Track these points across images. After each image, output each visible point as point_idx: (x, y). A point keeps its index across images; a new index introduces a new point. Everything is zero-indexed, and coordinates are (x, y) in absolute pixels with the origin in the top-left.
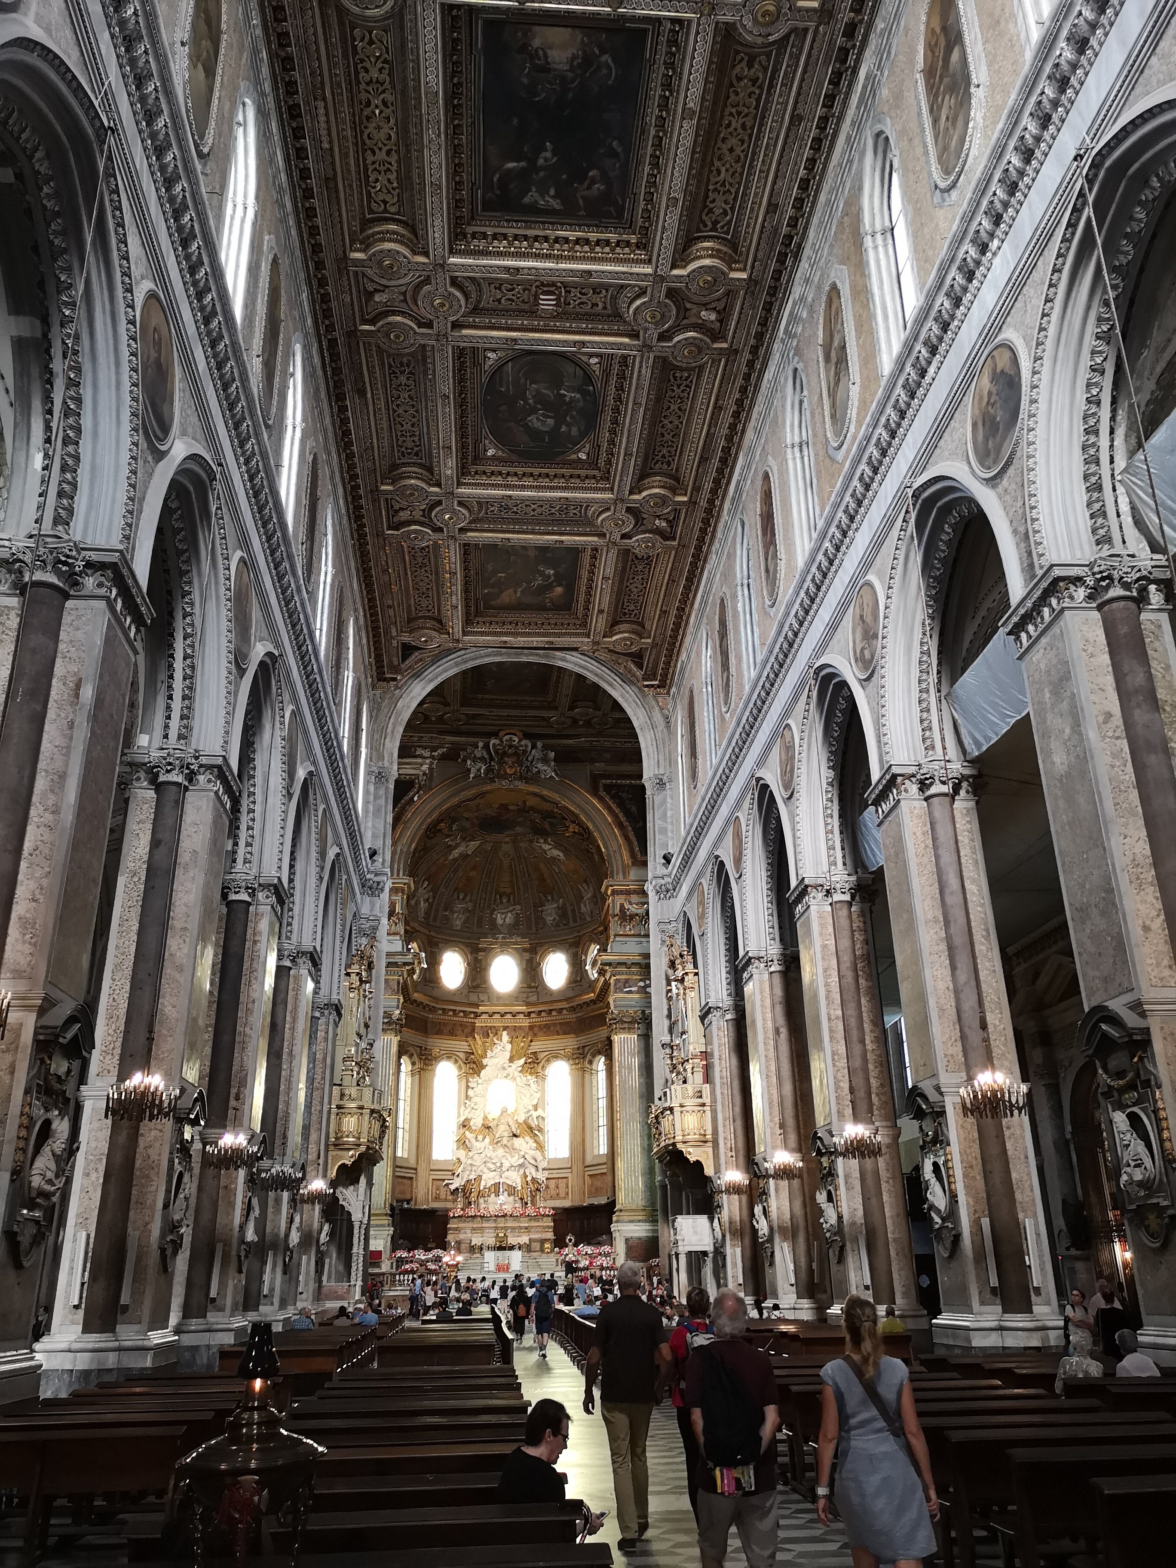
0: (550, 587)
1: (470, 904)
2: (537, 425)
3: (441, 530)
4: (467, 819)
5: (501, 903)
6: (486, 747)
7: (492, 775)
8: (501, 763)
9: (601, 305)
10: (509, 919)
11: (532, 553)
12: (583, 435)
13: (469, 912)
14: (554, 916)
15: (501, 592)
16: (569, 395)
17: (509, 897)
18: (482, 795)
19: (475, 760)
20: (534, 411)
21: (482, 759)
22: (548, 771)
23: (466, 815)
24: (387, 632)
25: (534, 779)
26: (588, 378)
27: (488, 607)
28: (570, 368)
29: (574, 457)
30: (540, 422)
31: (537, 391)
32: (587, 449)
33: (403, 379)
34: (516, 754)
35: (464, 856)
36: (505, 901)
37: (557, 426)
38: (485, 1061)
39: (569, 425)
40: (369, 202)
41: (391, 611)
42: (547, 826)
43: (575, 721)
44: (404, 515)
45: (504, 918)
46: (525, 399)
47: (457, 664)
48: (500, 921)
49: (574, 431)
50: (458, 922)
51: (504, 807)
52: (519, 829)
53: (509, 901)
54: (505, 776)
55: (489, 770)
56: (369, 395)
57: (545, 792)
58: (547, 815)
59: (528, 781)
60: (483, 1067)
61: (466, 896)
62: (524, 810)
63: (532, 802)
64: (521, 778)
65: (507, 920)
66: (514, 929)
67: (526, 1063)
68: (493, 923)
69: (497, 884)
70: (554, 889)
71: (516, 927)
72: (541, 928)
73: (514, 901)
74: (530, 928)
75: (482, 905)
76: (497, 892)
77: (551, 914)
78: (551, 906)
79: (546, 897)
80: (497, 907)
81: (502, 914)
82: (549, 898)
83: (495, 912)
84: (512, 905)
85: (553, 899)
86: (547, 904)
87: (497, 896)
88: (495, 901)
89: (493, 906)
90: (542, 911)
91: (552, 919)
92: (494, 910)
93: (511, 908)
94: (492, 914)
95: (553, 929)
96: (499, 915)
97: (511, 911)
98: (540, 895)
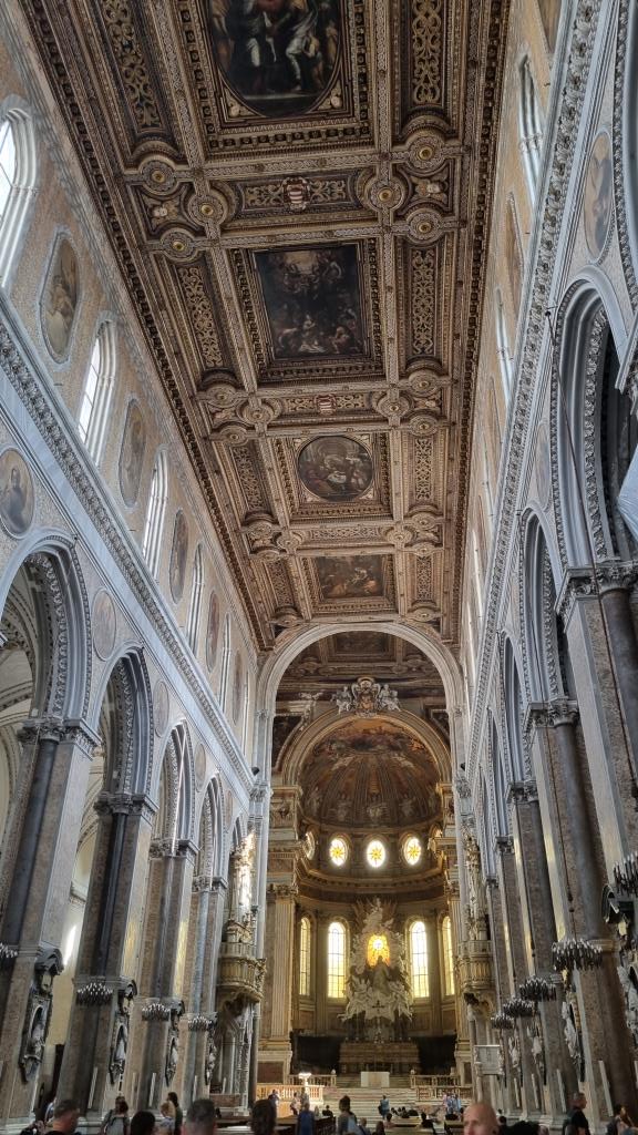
0: (365, 581)
1: (350, 803)
2: (335, 480)
3: (284, 551)
4: (342, 741)
5: (372, 801)
6: (349, 689)
7: (354, 710)
8: (360, 700)
9: (360, 405)
10: (378, 812)
11: (349, 561)
12: (367, 483)
13: (349, 808)
14: (411, 810)
15: (333, 586)
16: (352, 460)
17: (377, 796)
18: (350, 723)
19: (342, 699)
20: (331, 472)
21: (347, 698)
22: (393, 705)
23: (341, 738)
24: (261, 619)
25: (383, 711)
26: (362, 448)
27: (326, 597)
28: (349, 443)
29: (364, 497)
30: (338, 478)
31: (332, 460)
32: (372, 492)
33: (244, 461)
34: (370, 693)
35: (343, 768)
36: (374, 799)
37: (349, 479)
38: (365, 922)
39: (357, 478)
40: (205, 361)
41: (262, 605)
42: (399, 744)
43: (410, 669)
44: (259, 544)
45: (374, 812)
46: (324, 465)
47: (315, 636)
48: (372, 815)
49: (360, 481)
50: (341, 815)
51: (366, 731)
52: (379, 747)
53: (377, 800)
54: (363, 710)
55: (352, 706)
56: (223, 473)
57: (393, 720)
58: (398, 736)
59: (379, 712)
60: (364, 925)
61: (346, 796)
62: (381, 733)
63: (385, 727)
64: (374, 711)
66: (383, 821)
67: (395, 922)
68: (367, 816)
69: (368, 788)
70: (409, 790)
71: (383, 819)
72: (401, 819)
73: (381, 799)
74: (393, 819)
75: (358, 803)
76: (368, 794)
77: (407, 808)
78: (408, 803)
79: (403, 796)
80: (369, 804)
81: (374, 809)
82: (406, 797)
83: (368, 808)
84: (380, 802)
85: (408, 797)
86: (405, 801)
87: (369, 796)
88: (367, 800)
89: (366, 804)
90: (401, 806)
91: (408, 812)
92: (367, 806)
93: (379, 805)
94: (366, 809)
95: (409, 823)
96: (371, 810)
97: (379, 807)
98: (400, 794)
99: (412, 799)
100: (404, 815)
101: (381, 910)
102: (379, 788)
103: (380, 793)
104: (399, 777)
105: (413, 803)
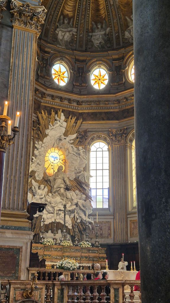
5: (63, 23)
10: (67, 36)
17: (69, 19)
36: (66, 22)
38: (47, 132)
53: (69, 23)
60: (46, 135)
65: (66, 37)
67: (77, 138)
68: (55, 36)
69: (64, 7)
70: (104, 19)
71: (71, 44)
72: (89, 48)
73: (73, 24)
74: (81, 46)
75: (50, 20)
76: (62, 14)
78: (99, 33)
79: (97, 25)
80: (60, 25)
81: (63, 32)
82: (99, 26)
83: (58, 29)
84: (71, 27)
85: (102, 27)
86: (96, 31)
87: (62, 17)
88: (59, 20)
89: (57, 24)
90: (91, 36)
91: (98, 42)
92: (57, 27)
93: (69, 29)
94: (56, 30)
95: (99, 49)
96: (60, 32)
97: (69, 31)
98: (93, 22)
99: (105, 30)
100: (93, 45)
101: (65, 124)
102: (74, 11)
103: (73, 17)
104: (100, 3)
105: (105, 34)
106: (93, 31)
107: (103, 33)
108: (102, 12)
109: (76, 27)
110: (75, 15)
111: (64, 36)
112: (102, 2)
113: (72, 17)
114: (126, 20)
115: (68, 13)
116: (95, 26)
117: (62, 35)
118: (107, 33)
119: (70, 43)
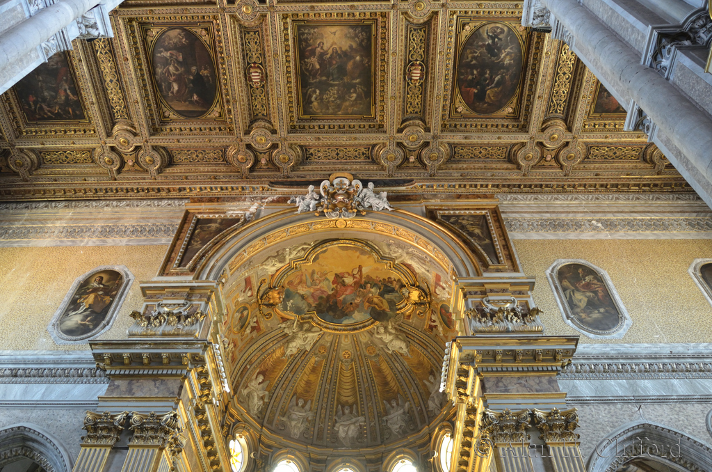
4: (303, 297)
5: (344, 414)
10: (353, 431)
13: (309, 422)
14: (400, 423)
17: (351, 407)
36: (347, 411)
45: (346, 430)
48: (342, 434)
53: (351, 412)
61: (305, 402)
65: (350, 432)
69: (339, 393)
70: (398, 393)
71: (359, 440)
72: (387, 439)
73: (357, 412)
74: (374, 439)
75: (323, 416)
76: (339, 402)
77: (396, 419)
78: (396, 413)
79: (390, 404)
80: (339, 418)
81: (345, 426)
82: (394, 404)
83: (337, 425)
84: (355, 417)
85: (398, 404)
86: (392, 412)
87: (340, 407)
88: (337, 412)
89: (334, 418)
90: (387, 421)
91: (398, 427)
92: (336, 422)
93: (354, 420)
94: (334, 426)
95: (400, 437)
96: (341, 428)
97: (354, 423)
98: (384, 402)
99: (403, 407)
100: (391, 433)
102: (354, 395)
103: (355, 403)
104: (386, 374)
105: (404, 413)
106: (387, 413)
107: (402, 411)
108: (392, 384)
109: (362, 415)
110: (357, 400)
111: (347, 432)
112: (387, 372)
113: (353, 403)
114: (425, 385)
115: (347, 398)
116: (389, 405)
117: (344, 431)
118: (407, 410)
119: (357, 439)
